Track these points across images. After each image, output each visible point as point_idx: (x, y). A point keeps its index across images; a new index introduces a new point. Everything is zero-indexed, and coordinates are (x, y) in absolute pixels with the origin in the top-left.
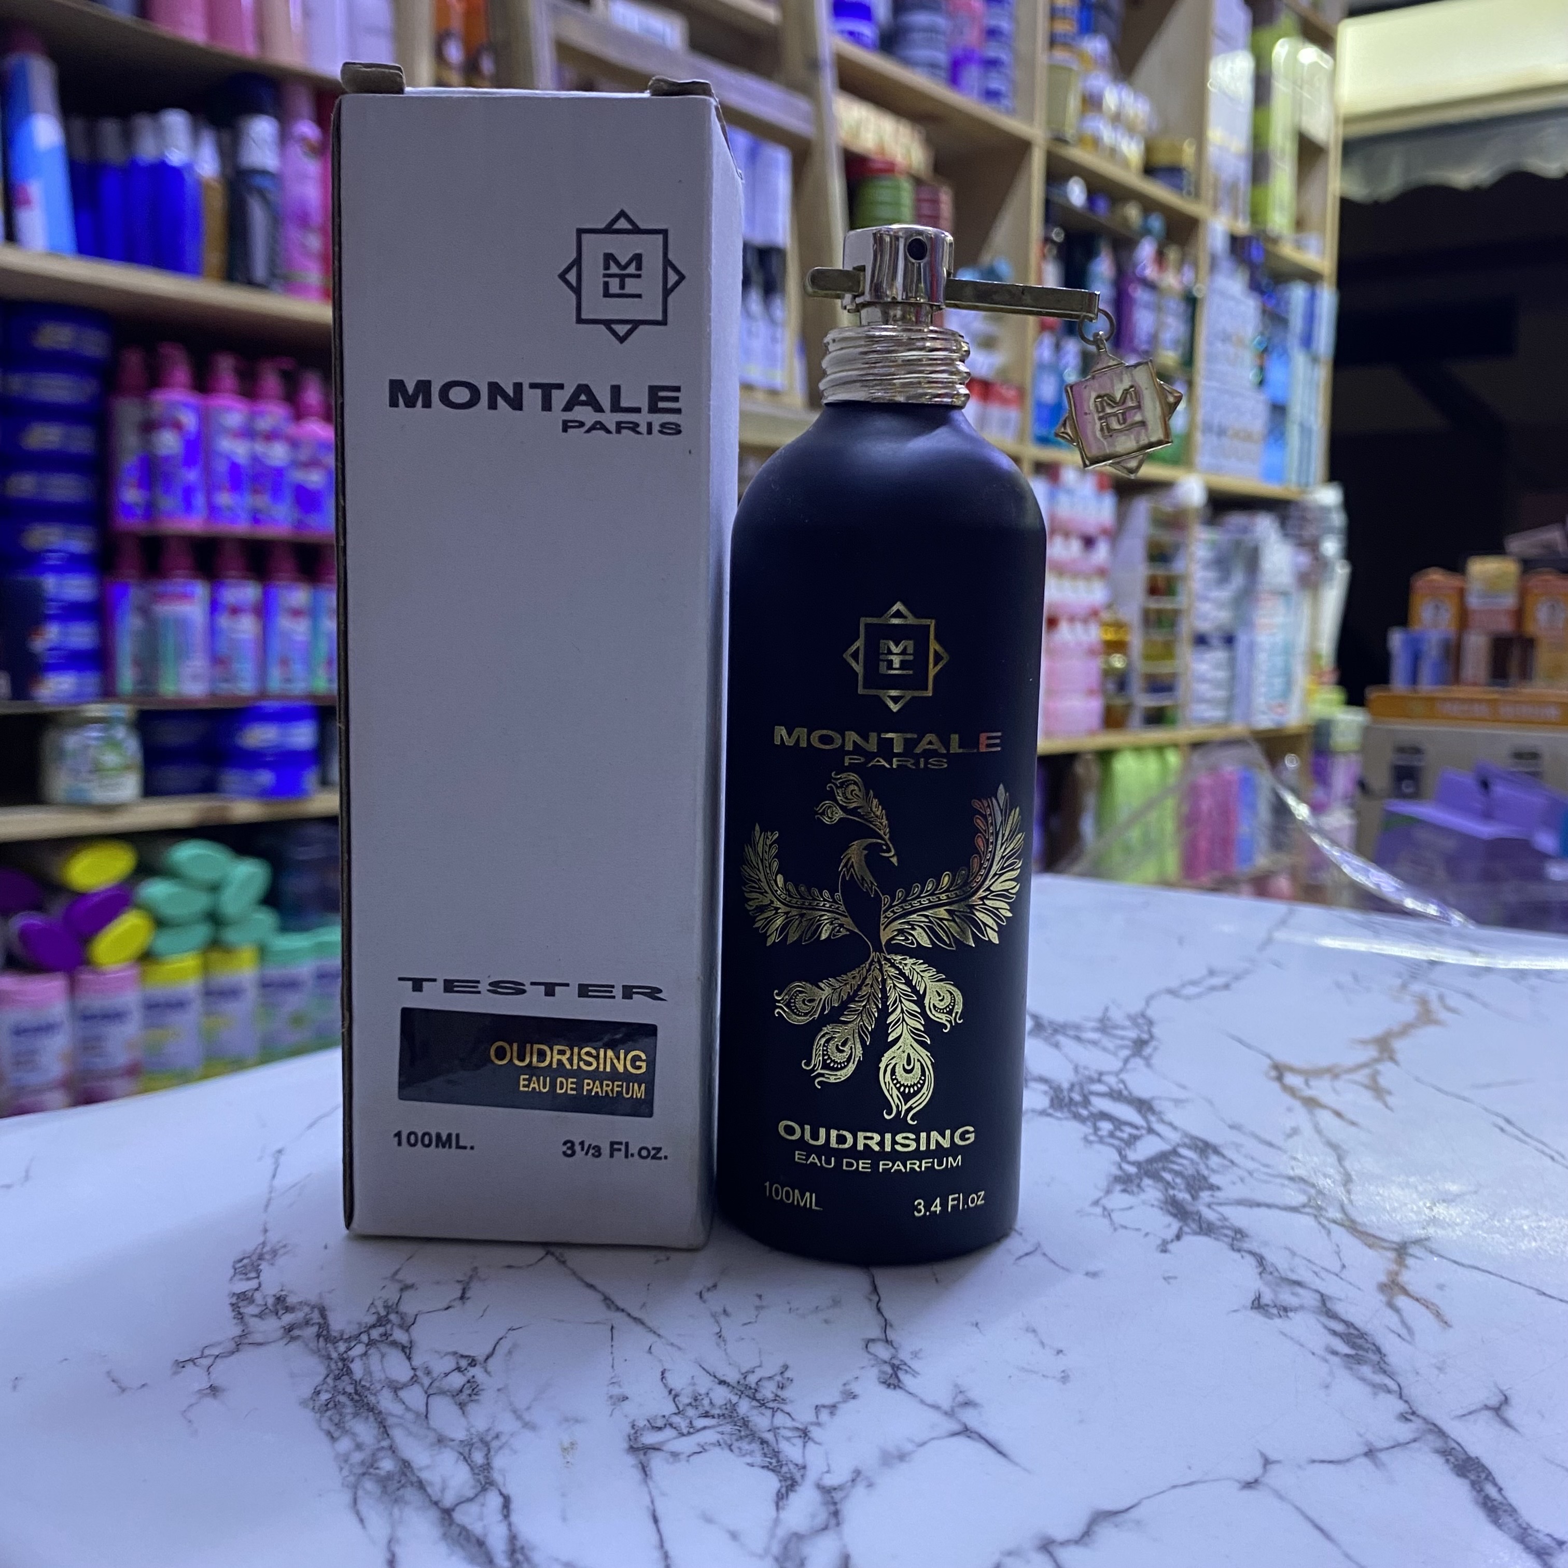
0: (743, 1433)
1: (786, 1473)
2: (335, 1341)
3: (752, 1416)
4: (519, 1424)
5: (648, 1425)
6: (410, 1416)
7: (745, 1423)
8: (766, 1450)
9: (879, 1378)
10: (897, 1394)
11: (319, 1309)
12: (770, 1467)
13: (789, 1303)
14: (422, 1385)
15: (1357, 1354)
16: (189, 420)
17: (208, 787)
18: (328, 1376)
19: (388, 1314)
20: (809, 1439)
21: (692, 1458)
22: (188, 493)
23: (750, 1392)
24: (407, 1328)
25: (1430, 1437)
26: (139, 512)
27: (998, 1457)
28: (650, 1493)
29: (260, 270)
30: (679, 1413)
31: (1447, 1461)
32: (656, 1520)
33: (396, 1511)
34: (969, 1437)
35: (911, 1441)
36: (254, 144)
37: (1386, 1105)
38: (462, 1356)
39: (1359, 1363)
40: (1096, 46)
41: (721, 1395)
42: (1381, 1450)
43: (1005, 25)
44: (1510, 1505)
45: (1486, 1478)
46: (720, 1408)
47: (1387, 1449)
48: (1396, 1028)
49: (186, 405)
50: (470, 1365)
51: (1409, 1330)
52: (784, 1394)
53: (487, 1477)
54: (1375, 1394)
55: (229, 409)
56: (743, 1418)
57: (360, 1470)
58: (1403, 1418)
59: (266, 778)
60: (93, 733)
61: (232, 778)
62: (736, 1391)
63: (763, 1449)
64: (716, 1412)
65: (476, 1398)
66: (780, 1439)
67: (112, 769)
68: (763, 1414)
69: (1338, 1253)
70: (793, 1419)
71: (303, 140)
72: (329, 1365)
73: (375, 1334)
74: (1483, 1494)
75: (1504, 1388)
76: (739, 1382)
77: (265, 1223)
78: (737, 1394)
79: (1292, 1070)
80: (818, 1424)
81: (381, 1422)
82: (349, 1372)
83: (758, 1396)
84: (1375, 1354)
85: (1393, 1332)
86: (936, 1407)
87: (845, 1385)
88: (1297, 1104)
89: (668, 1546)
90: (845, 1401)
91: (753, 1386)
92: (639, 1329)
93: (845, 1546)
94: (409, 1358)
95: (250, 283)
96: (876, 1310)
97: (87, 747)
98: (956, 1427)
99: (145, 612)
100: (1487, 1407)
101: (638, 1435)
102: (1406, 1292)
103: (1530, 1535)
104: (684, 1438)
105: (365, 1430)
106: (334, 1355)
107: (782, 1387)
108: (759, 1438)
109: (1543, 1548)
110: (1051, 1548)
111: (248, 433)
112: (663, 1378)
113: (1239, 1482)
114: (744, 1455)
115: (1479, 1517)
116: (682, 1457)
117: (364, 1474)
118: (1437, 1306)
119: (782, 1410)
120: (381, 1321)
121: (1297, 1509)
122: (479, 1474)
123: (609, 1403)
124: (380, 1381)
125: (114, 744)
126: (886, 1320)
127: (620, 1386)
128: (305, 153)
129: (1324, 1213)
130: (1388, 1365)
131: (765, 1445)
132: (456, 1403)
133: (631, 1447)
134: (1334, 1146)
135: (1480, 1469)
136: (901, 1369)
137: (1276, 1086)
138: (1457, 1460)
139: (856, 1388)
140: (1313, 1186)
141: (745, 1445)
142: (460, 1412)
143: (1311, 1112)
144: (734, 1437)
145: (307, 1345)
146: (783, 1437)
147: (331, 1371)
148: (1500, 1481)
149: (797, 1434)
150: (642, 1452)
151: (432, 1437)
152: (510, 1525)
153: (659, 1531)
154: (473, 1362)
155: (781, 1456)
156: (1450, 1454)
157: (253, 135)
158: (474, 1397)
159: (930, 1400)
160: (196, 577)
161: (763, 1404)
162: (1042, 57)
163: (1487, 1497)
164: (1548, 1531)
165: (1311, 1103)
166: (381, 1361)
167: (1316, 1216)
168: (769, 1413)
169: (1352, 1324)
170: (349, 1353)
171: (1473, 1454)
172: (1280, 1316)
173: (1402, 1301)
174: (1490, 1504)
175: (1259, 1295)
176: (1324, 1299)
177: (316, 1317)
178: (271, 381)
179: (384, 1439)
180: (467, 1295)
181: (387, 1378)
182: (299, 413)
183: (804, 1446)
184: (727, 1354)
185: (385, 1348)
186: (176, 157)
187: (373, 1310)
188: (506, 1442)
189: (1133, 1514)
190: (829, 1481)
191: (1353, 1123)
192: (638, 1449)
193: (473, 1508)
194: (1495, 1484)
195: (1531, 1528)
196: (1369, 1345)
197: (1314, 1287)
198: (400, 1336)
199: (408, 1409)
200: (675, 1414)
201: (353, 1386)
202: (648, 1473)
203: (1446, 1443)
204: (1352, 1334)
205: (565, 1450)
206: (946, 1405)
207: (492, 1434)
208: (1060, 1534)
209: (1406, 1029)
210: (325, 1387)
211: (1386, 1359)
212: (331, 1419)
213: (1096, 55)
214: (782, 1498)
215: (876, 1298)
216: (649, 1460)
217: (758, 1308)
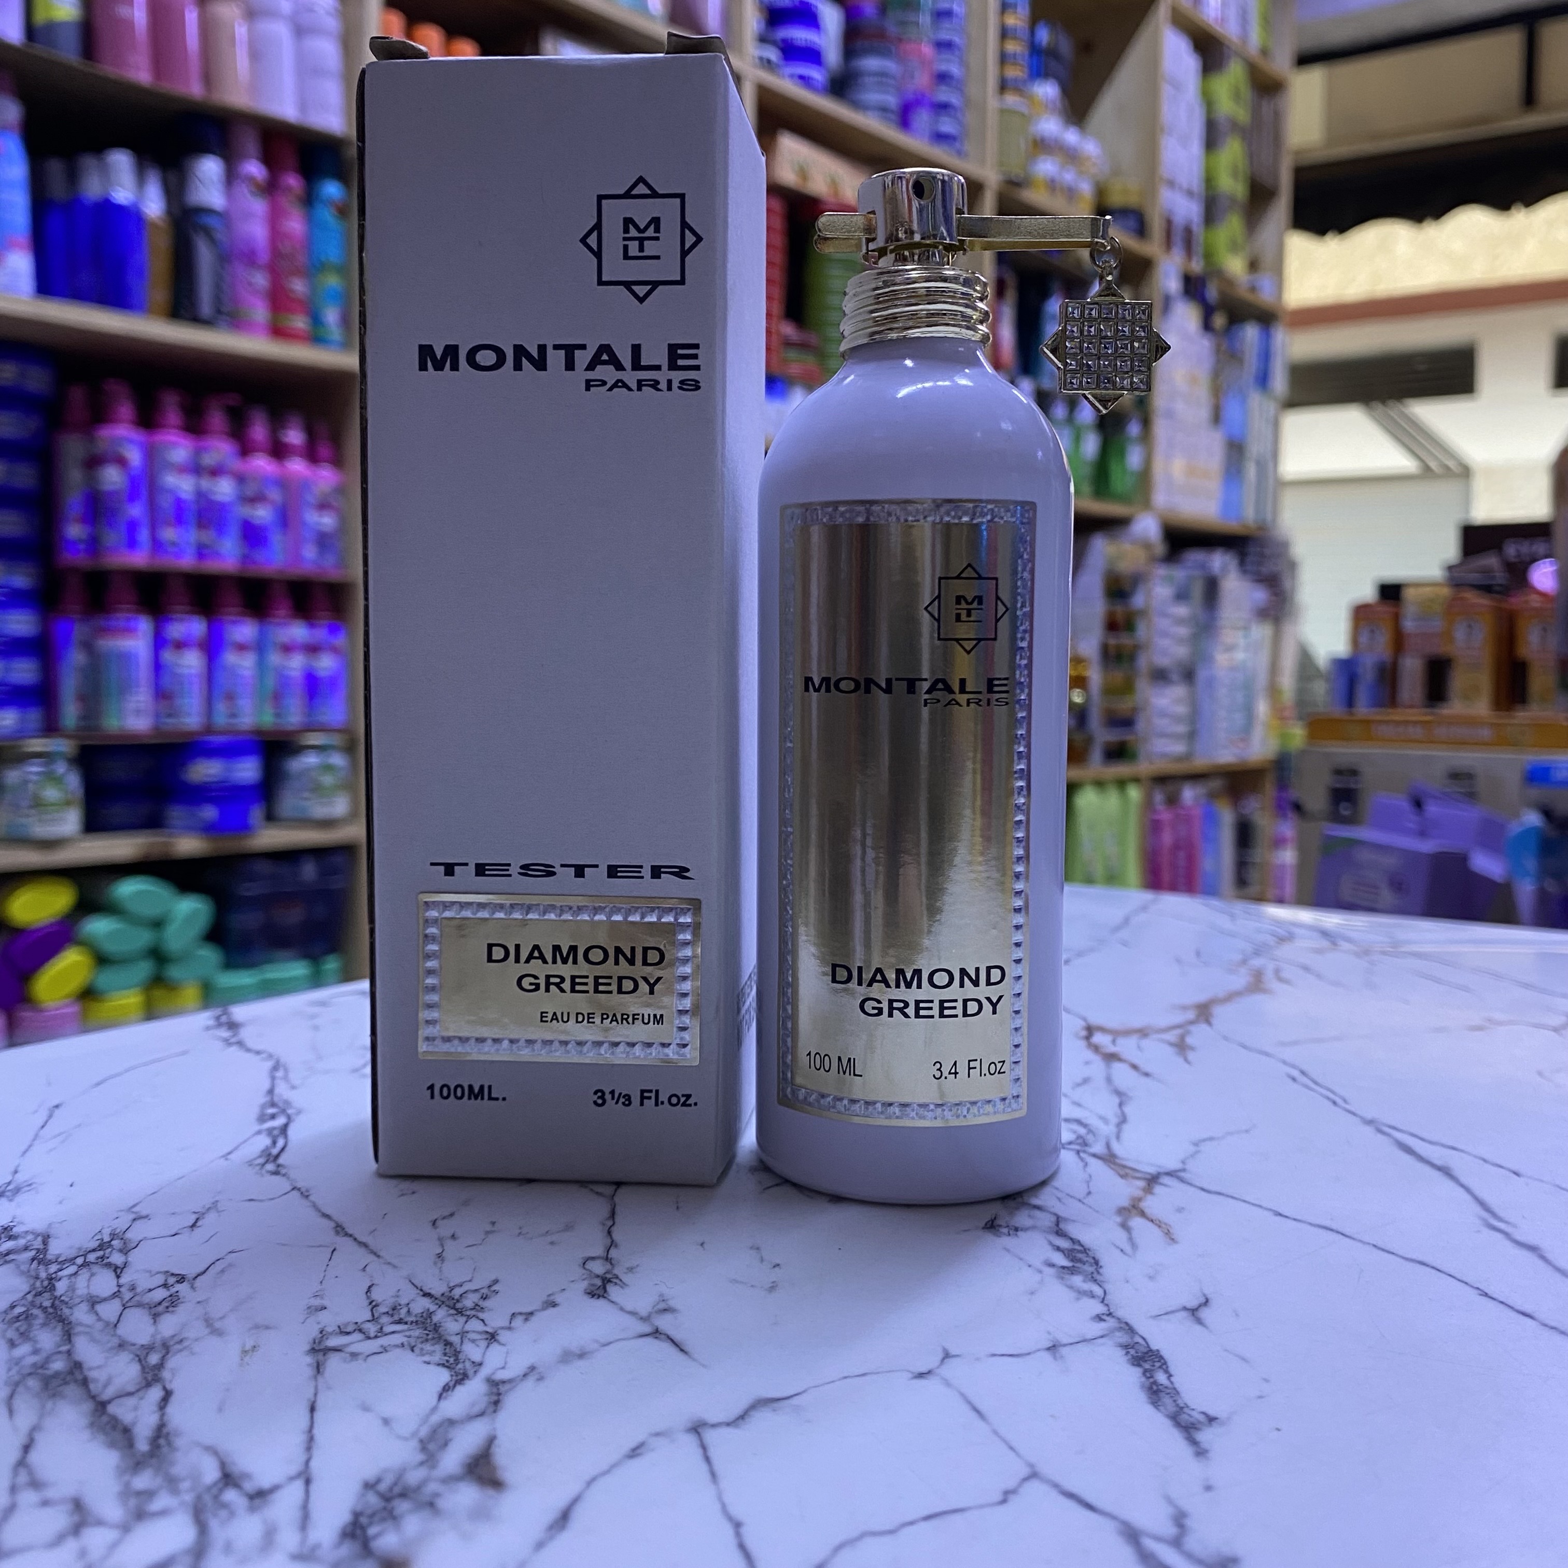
0: (430, 1337)
1: (460, 1369)
2: (48, 1263)
3: (445, 1322)
4: (207, 1331)
5: (338, 1330)
6: (99, 1325)
7: (436, 1328)
8: (447, 1351)
9: (585, 1290)
10: (601, 1302)
11: (43, 1236)
12: (447, 1364)
13: (520, 1228)
14: (122, 1299)
15: (1073, 1266)
16: (134, 456)
17: (154, 823)
18: (29, 1292)
19: (111, 1240)
20: (495, 1340)
21: (369, 1358)
22: (132, 527)
23: (451, 1303)
24: (125, 1251)
25: (1118, 1334)
26: (82, 546)
27: (680, 1354)
28: (316, 1388)
29: (206, 308)
30: (373, 1320)
31: (1127, 1353)
32: (312, 1409)
33: (49, 1405)
34: (656, 1338)
35: (596, 1341)
36: (198, 182)
37: (1186, 1060)
38: (173, 1274)
39: (1072, 1274)
40: (1047, 90)
41: (421, 1305)
42: (1065, 1345)
43: (954, 69)
44: (1175, 1389)
45: (1160, 1367)
46: (416, 1316)
47: (1071, 1344)
48: (1221, 994)
49: (131, 441)
50: (178, 1282)
51: (1134, 1245)
52: (483, 1304)
53: (156, 1375)
54: (1078, 1299)
55: (175, 444)
56: (435, 1324)
57: (28, 1371)
58: (1099, 1318)
59: (210, 813)
60: (34, 768)
61: (176, 814)
62: (436, 1301)
63: (445, 1349)
64: (413, 1319)
65: (175, 1309)
66: (466, 1341)
67: (52, 805)
68: (456, 1320)
69: (1088, 1182)
70: (485, 1325)
71: (251, 179)
72: (34, 1284)
73: (92, 1257)
74: (1151, 1380)
75: (1206, 1292)
76: (443, 1295)
77: (18, 1166)
78: (437, 1304)
79: (1102, 1029)
80: (509, 1328)
81: (67, 1331)
82: (52, 1288)
83: (459, 1306)
84: (1092, 1266)
85: (1118, 1247)
86: (633, 1313)
87: (549, 1296)
88: (1097, 1060)
89: (316, 1431)
90: (544, 1309)
91: (457, 1297)
92: (362, 1251)
93: (494, 1429)
94: (118, 1277)
95: (196, 319)
96: (606, 1233)
97: (26, 782)
98: (647, 1329)
99: (88, 647)
100: (1185, 1309)
101: (325, 1337)
102: (1143, 1214)
103: (1184, 1413)
104: (370, 1341)
105: (47, 1339)
106: (43, 1275)
107: (484, 1298)
108: (445, 1340)
109: (1193, 1424)
110: (700, 1430)
111: (195, 469)
112: (369, 1290)
113: (912, 1373)
114: (423, 1355)
115: (1141, 1399)
116: (360, 1357)
117: (30, 1374)
118: (1170, 1226)
119: (477, 1318)
120: (101, 1247)
121: (963, 1395)
122: (148, 1373)
123: (306, 1312)
124: (79, 1297)
125: (57, 780)
126: (613, 1241)
127: (322, 1298)
128: (252, 193)
129: (1087, 1149)
130: (1101, 1275)
131: (448, 1347)
132: (150, 1314)
133: (313, 1349)
134: (1118, 1093)
135: (1157, 1360)
136: (611, 1282)
137: (1083, 1043)
138: (1137, 1353)
139: (558, 1299)
140: (1085, 1125)
141: (428, 1347)
142: (152, 1321)
143: (1108, 1066)
144: (420, 1340)
145: (18, 1267)
146: (469, 1339)
147: (34, 1288)
148: (1172, 1370)
149: (485, 1336)
150: (322, 1353)
151: (115, 1341)
152: (163, 1415)
153: (312, 1418)
154: (181, 1279)
155: (461, 1356)
156: (1132, 1348)
157: (198, 173)
158: (171, 1309)
159: (629, 1308)
160: (138, 612)
161: (461, 1312)
162: (993, 103)
163: (1155, 1383)
164: (1204, 1410)
165: (1111, 1058)
166: (89, 1280)
167: (1078, 1152)
168: (464, 1319)
169: (1079, 1241)
170: (60, 1274)
171: (1154, 1347)
172: (1009, 1235)
173: (1137, 1222)
174: (1155, 1388)
175: (995, 1218)
176: (1058, 1220)
177: (38, 1244)
178: (217, 419)
179: (65, 1345)
180: (198, 1224)
181: (89, 1294)
182: (246, 449)
183: (488, 1347)
184: (440, 1271)
185: (95, 1269)
186: (123, 195)
187: (99, 1237)
188: (188, 1346)
189: (794, 1401)
190: (501, 1375)
191: (1147, 1075)
192: (319, 1350)
193: (131, 1402)
194: (1166, 1371)
195: (1188, 1407)
196: (1087, 1259)
197: (1052, 1210)
198: (117, 1258)
199: (99, 1319)
200: (369, 1321)
201: (51, 1301)
202: (321, 1370)
203: (1132, 1338)
204: (1075, 1249)
205: (245, 1352)
206: (644, 1313)
207: (177, 1339)
208: (713, 1417)
209: (1230, 997)
210: (23, 1302)
211: (1101, 1271)
212: (17, 1329)
213: (1047, 100)
214: (448, 1390)
215: (610, 1223)
216: (325, 1360)
217: (488, 1233)
